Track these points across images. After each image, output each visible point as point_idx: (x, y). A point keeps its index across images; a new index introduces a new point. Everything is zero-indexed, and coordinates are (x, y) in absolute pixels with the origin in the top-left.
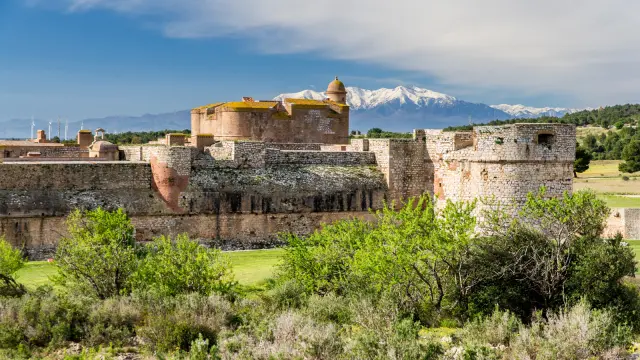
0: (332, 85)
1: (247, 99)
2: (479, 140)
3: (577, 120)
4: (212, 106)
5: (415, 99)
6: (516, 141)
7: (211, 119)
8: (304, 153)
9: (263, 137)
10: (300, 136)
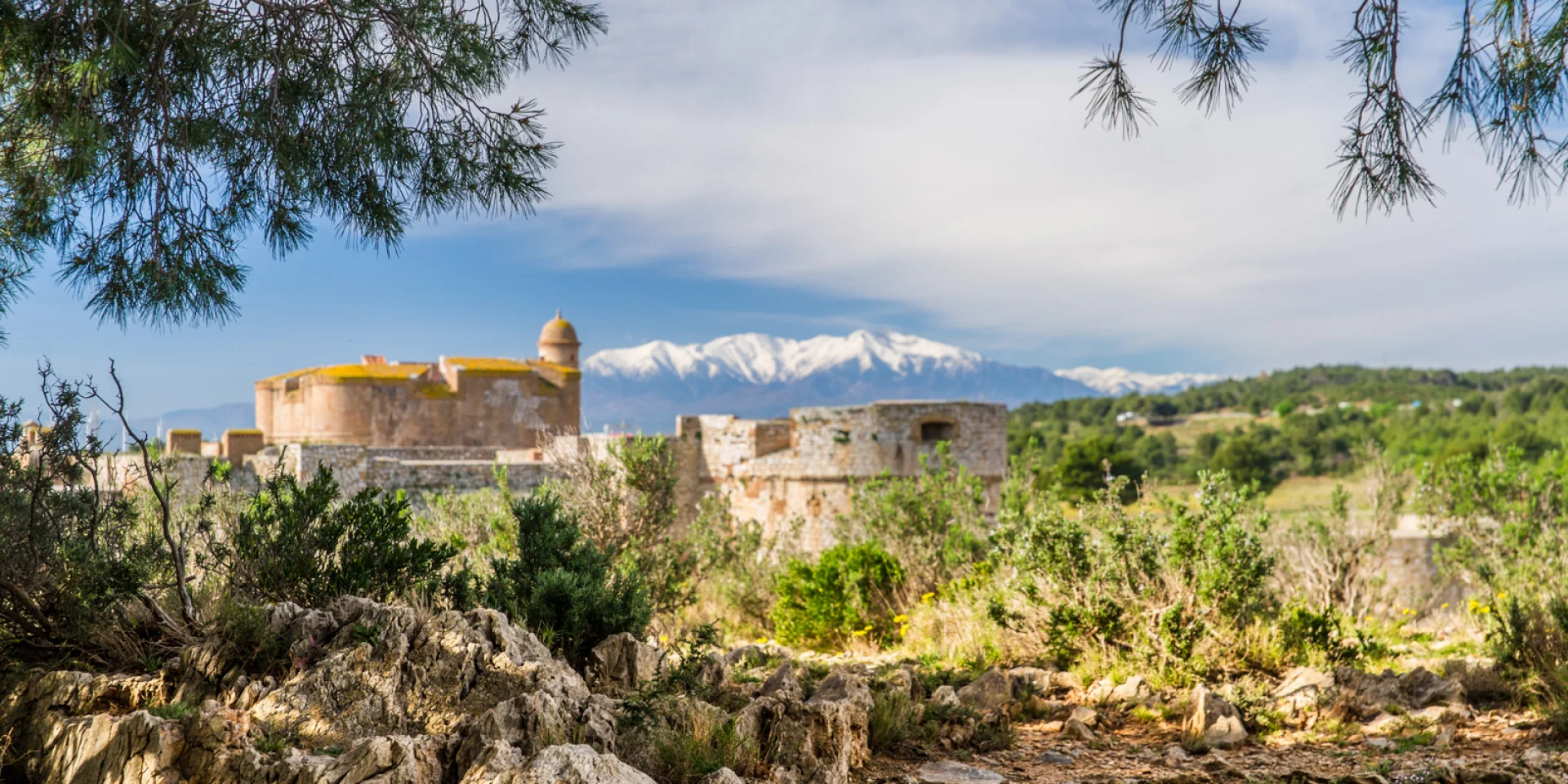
0: (549, 329)
1: (372, 359)
2: (803, 437)
3: (1201, 399)
4: (296, 373)
5: (893, 359)
6: (875, 437)
7: (293, 400)
8: (450, 467)
9: (398, 437)
10: (478, 434)
